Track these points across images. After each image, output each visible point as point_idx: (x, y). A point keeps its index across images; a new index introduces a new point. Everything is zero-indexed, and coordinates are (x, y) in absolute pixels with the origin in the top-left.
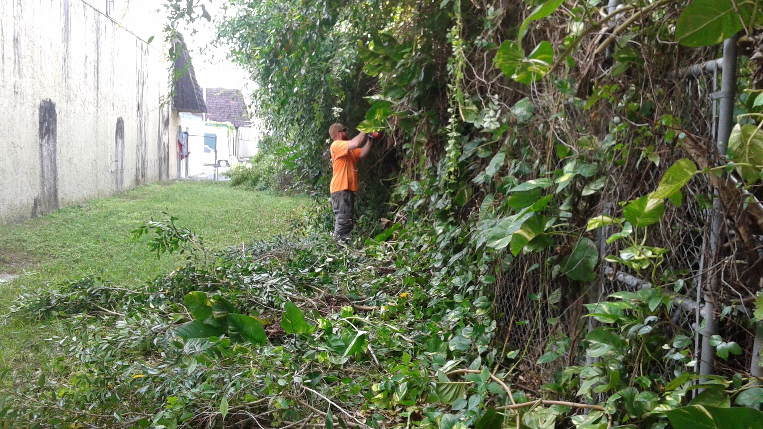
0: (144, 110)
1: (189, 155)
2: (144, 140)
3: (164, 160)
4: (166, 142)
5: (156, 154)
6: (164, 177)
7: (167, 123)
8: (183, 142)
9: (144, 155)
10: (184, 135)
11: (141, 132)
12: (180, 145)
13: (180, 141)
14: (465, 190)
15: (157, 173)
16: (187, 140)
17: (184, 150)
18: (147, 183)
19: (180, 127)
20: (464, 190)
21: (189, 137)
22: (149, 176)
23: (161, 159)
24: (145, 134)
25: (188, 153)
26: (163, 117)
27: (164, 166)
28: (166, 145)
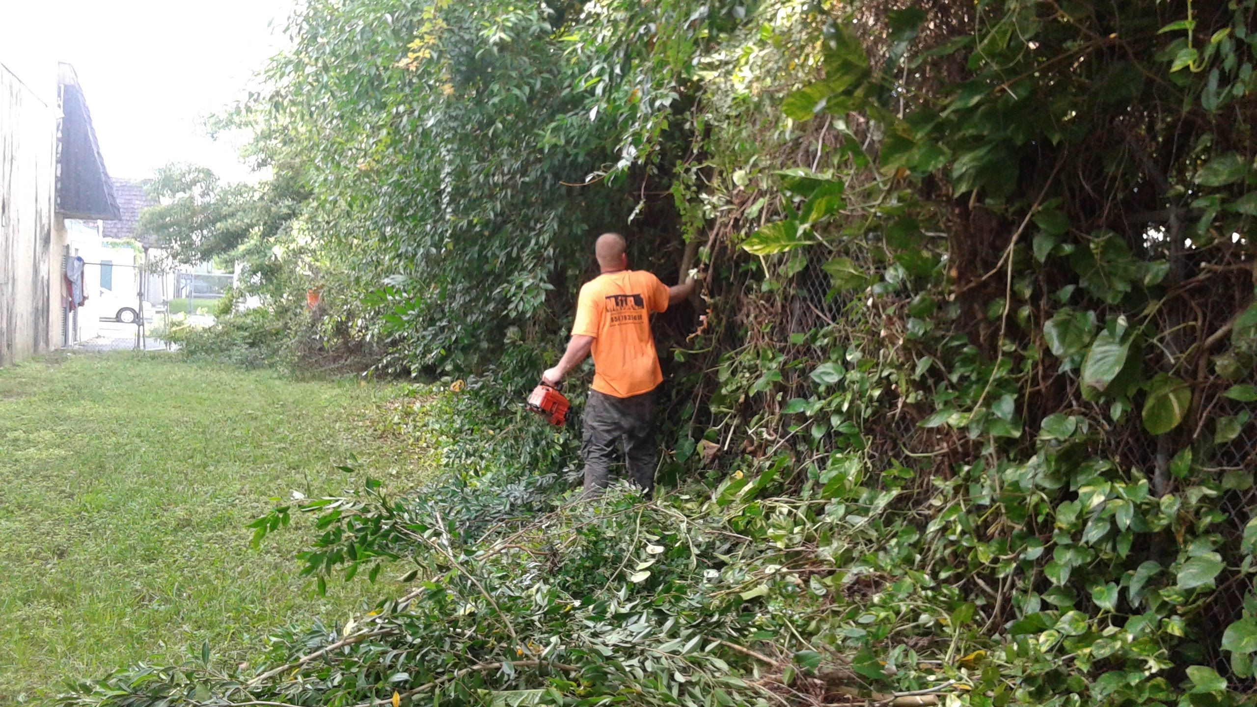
0: (13, 214)
1: (86, 302)
2: (11, 274)
3: (41, 312)
4: (46, 277)
5: (30, 302)
6: (42, 345)
7: (47, 241)
8: (75, 277)
9: (11, 302)
10: (77, 264)
11: (7, 258)
12: (68, 283)
13: (69, 274)
14: (1172, 396)
15: (31, 341)
16: (82, 273)
17: (77, 292)
18: (17, 361)
19: (68, 247)
20: (1166, 396)
21: (87, 268)
22: (19, 346)
23: (37, 309)
24: (13, 261)
25: (85, 298)
26: (42, 228)
27: (42, 325)
28: (45, 282)
